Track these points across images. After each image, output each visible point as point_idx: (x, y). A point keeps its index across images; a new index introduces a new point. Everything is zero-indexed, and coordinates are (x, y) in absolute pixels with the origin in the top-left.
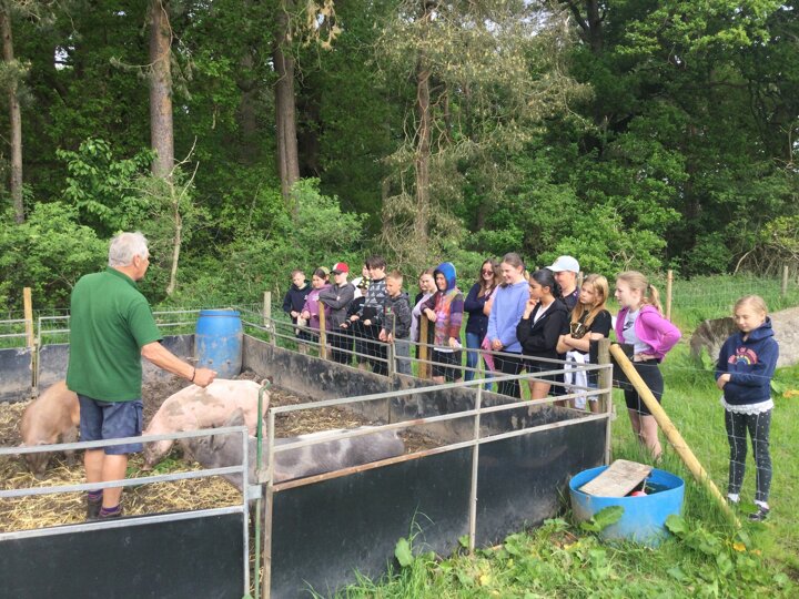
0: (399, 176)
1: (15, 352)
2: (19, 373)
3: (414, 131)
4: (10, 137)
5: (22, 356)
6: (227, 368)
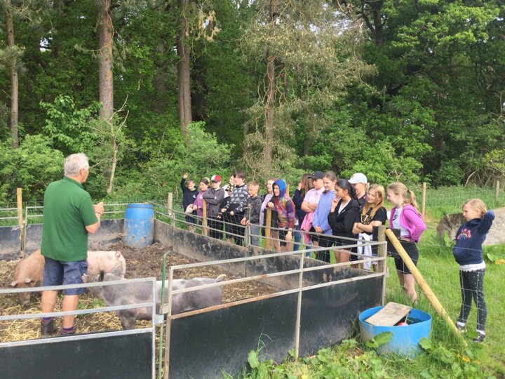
0: (254, 121)
1: (10, 228)
2: (13, 242)
3: (264, 93)
4: (10, 94)
5: (15, 231)
6: (143, 241)
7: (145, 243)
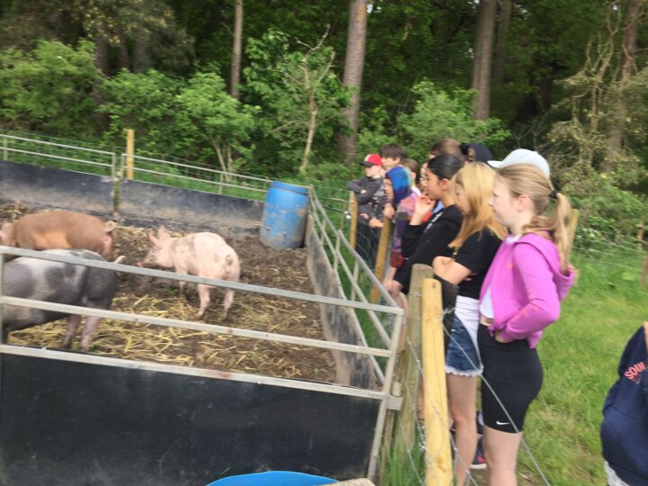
1: (100, 178)
2: (103, 197)
4: (233, 29)
5: (105, 183)
6: (281, 239)
7: (284, 243)
